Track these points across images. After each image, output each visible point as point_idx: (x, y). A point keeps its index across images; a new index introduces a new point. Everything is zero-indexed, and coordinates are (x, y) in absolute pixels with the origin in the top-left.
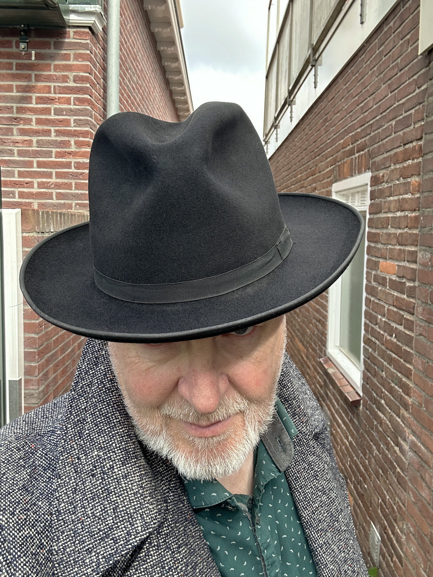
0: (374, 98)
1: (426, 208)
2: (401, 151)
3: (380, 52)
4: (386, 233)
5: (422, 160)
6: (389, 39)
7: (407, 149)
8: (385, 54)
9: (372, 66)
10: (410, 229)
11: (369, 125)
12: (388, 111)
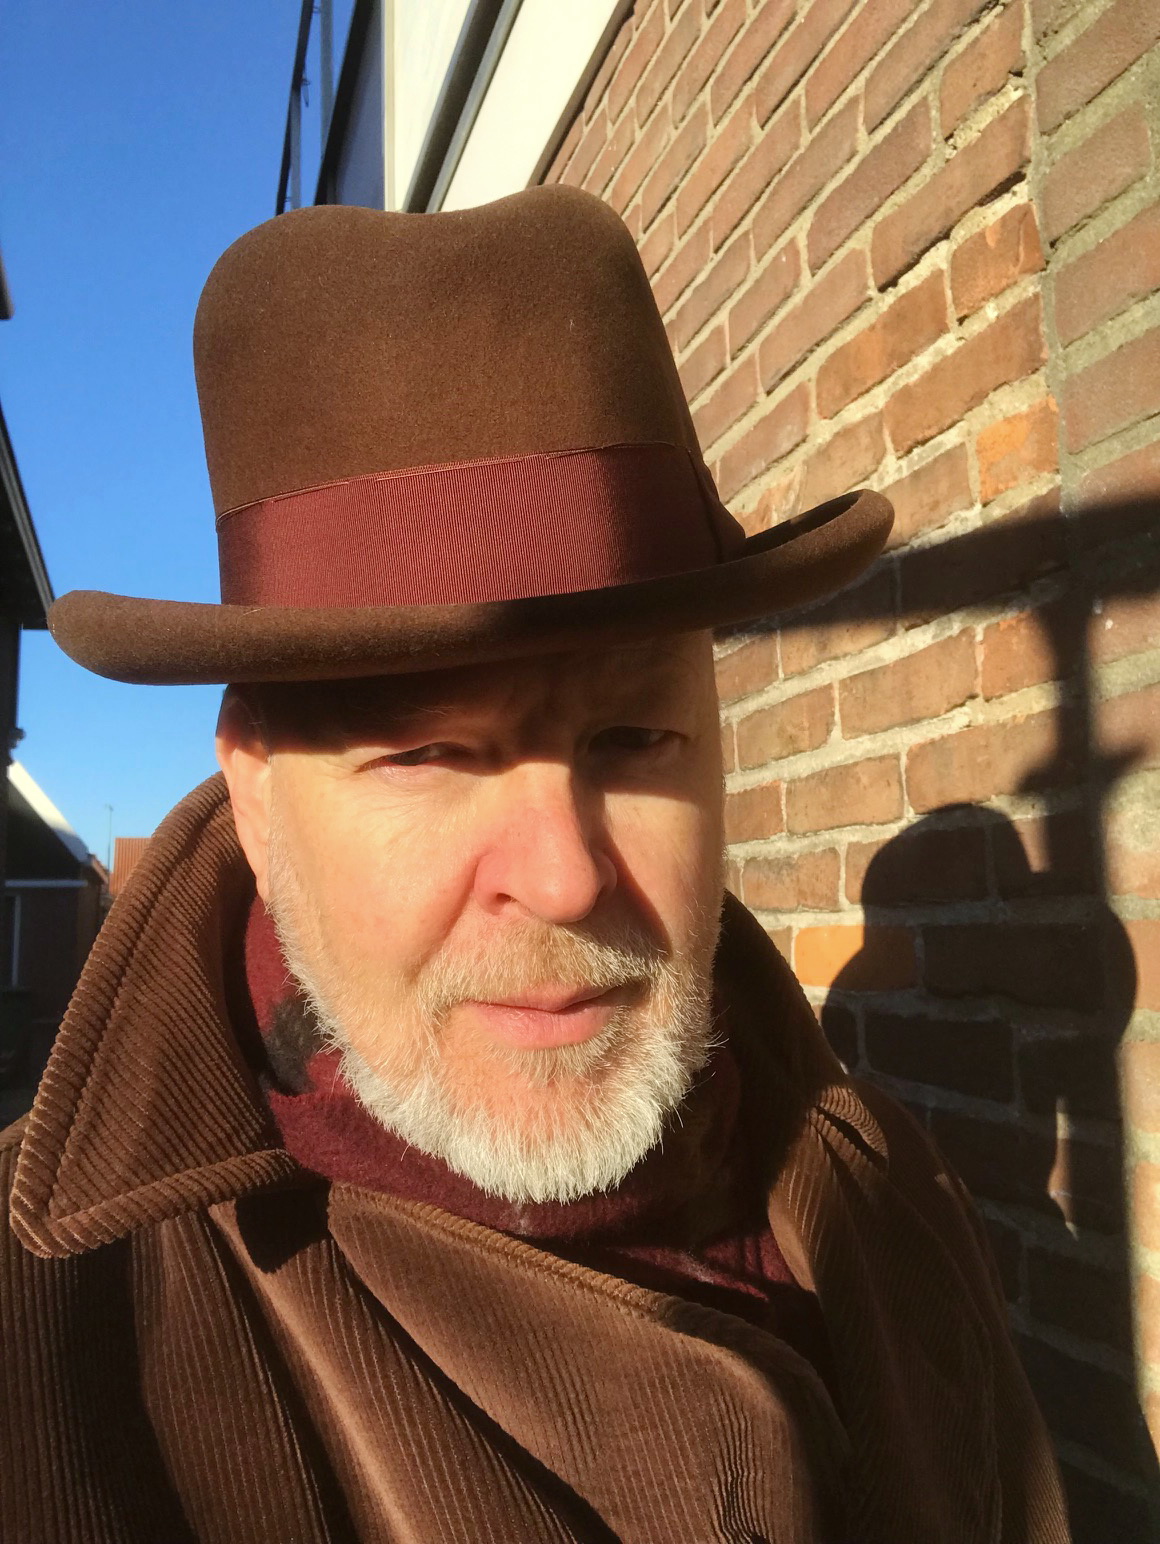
2: (872, 328)
5: (1045, 279)
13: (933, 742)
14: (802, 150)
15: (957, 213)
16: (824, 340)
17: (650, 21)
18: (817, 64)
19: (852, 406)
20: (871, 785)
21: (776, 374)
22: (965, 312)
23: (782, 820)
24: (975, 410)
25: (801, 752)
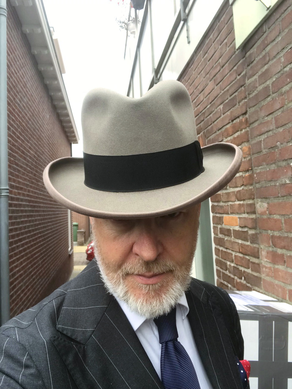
0: (204, 94)
1: (257, 167)
2: (230, 127)
3: (204, 60)
4: (226, 193)
5: (249, 129)
6: (211, 48)
7: (235, 123)
8: (208, 59)
9: (199, 72)
10: (245, 186)
11: (202, 114)
12: (216, 99)
13: (239, 190)
14: (221, 93)
15: (239, 115)
20: (232, 196)
24: (242, 144)
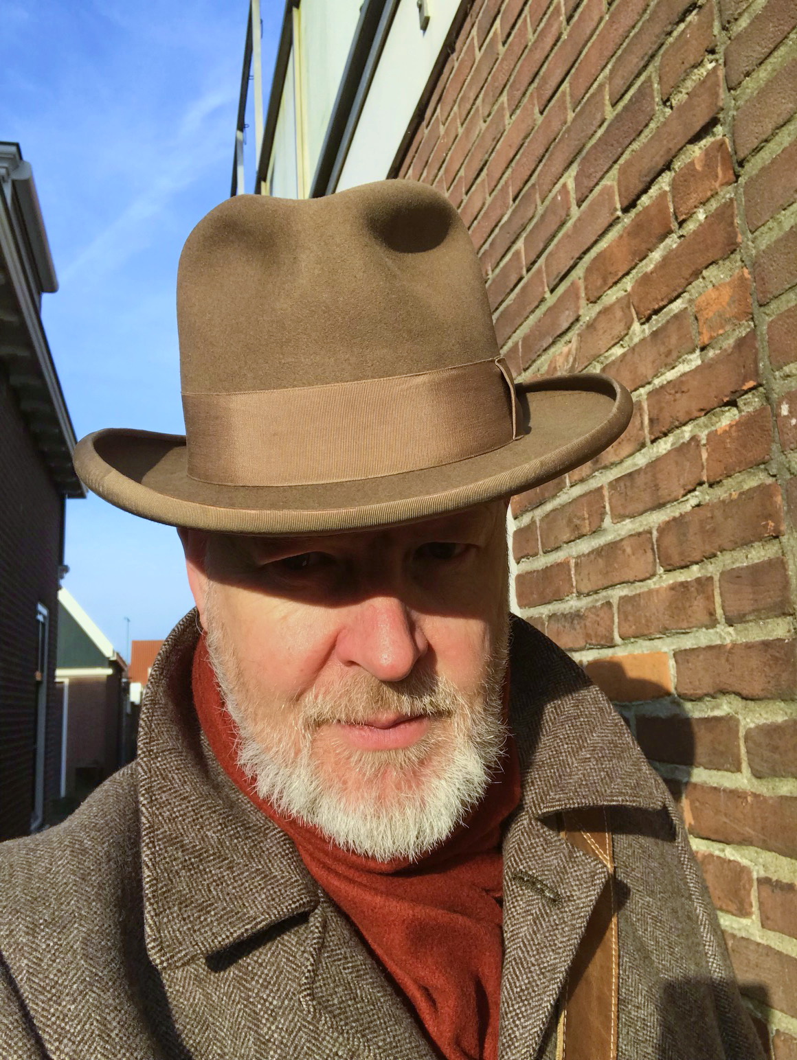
5: (735, 188)
13: (675, 519)
14: (569, 124)
15: (673, 152)
16: (588, 250)
17: (466, 52)
18: (577, 65)
19: (609, 292)
20: (634, 554)
21: (557, 276)
22: (684, 217)
23: (572, 586)
24: (694, 284)
25: (584, 535)
